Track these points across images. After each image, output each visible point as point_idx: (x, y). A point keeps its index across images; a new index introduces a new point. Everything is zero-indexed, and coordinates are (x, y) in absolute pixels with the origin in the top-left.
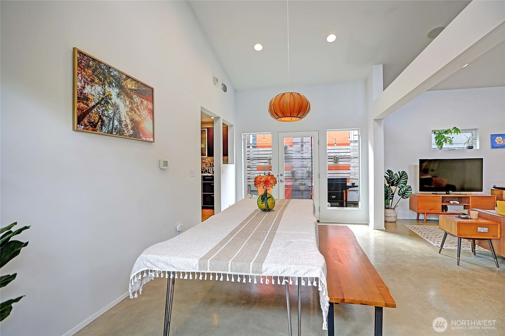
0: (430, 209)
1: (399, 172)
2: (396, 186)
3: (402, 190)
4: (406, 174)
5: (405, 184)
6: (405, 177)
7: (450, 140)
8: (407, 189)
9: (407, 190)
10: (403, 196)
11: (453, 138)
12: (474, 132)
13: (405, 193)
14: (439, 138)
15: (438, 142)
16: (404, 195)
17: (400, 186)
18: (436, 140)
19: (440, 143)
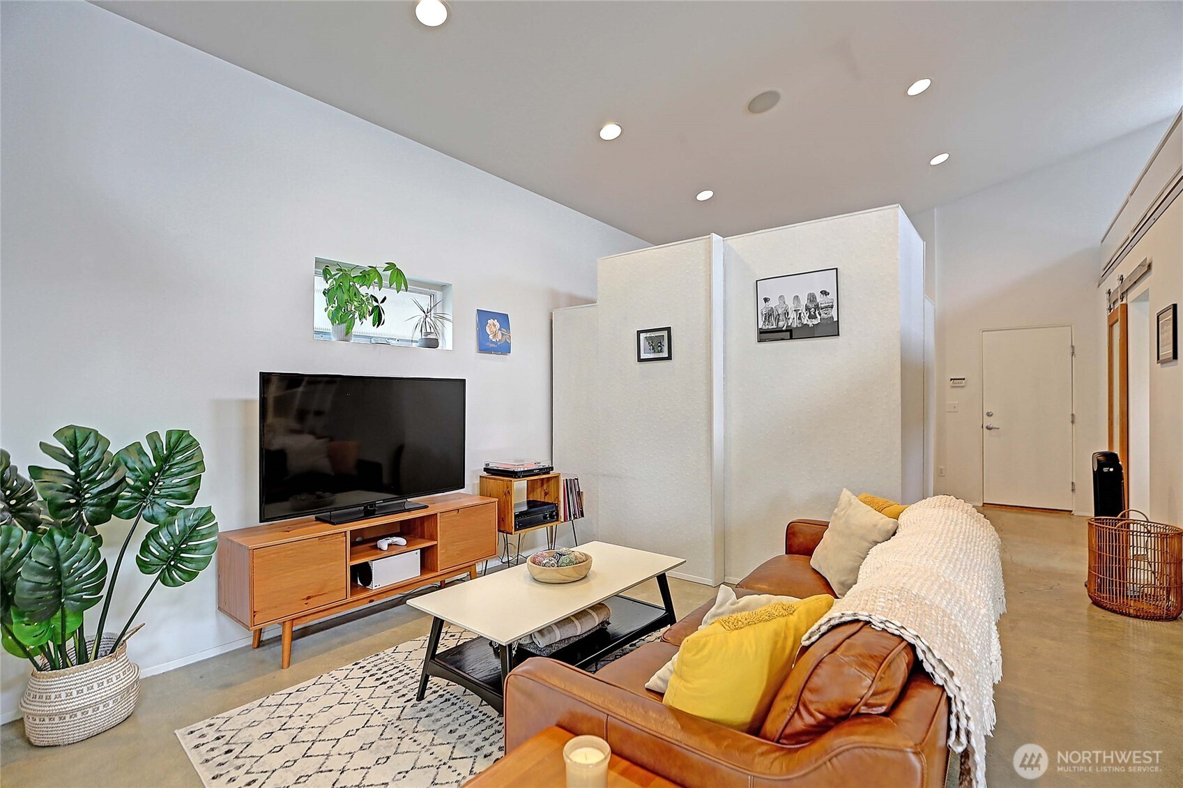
0: (308, 598)
1: (150, 437)
2: (129, 518)
3: (164, 538)
4: (193, 443)
5: (190, 498)
6: (187, 459)
7: (377, 306)
8: (194, 528)
9: (191, 533)
10: (169, 569)
11: (385, 298)
12: (439, 294)
13: (179, 550)
14: (339, 293)
15: (339, 308)
16: (175, 566)
17: (158, 511)
18: (330, 301)
19: (342, 317)
